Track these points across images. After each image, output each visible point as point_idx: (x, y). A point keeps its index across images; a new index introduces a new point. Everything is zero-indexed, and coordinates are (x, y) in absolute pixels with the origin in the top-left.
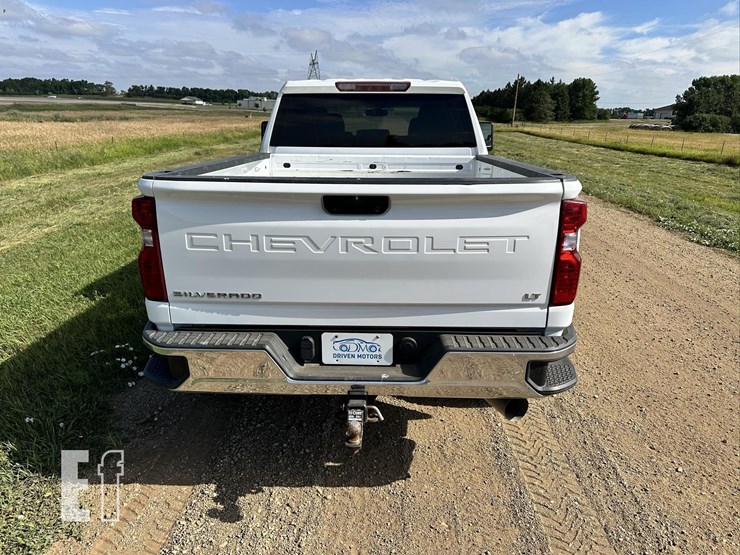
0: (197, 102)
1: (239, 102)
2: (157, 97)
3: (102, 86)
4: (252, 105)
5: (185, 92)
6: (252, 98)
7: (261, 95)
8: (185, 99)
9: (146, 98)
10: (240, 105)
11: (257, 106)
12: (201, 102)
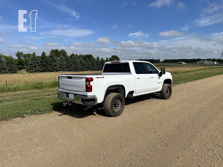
0: (183, 63)
1: (196, 62)
2: (171, 62)
3: (157, 60)
4: (201, 63)
5: (180, 60)
6: (201, 61)
7: (205, 60)
8: (179, 62)
9: (168, 63)
10: (197, 63)
11: (203, 63)
12: (184, 63)
